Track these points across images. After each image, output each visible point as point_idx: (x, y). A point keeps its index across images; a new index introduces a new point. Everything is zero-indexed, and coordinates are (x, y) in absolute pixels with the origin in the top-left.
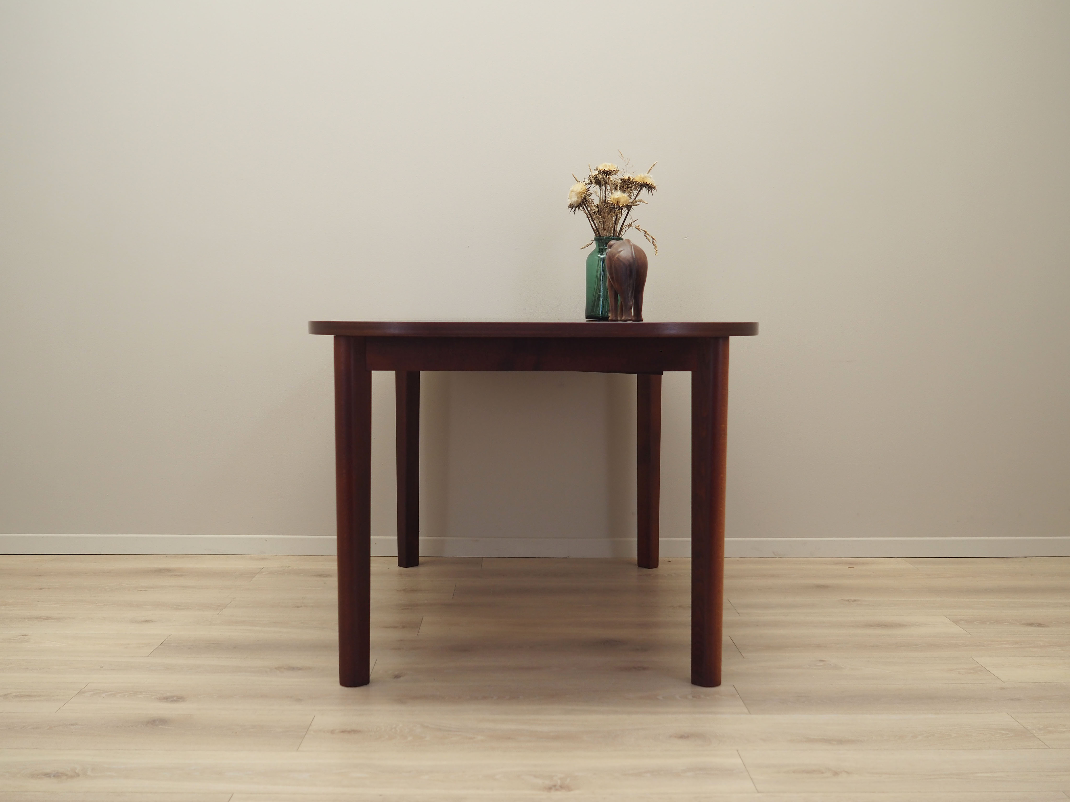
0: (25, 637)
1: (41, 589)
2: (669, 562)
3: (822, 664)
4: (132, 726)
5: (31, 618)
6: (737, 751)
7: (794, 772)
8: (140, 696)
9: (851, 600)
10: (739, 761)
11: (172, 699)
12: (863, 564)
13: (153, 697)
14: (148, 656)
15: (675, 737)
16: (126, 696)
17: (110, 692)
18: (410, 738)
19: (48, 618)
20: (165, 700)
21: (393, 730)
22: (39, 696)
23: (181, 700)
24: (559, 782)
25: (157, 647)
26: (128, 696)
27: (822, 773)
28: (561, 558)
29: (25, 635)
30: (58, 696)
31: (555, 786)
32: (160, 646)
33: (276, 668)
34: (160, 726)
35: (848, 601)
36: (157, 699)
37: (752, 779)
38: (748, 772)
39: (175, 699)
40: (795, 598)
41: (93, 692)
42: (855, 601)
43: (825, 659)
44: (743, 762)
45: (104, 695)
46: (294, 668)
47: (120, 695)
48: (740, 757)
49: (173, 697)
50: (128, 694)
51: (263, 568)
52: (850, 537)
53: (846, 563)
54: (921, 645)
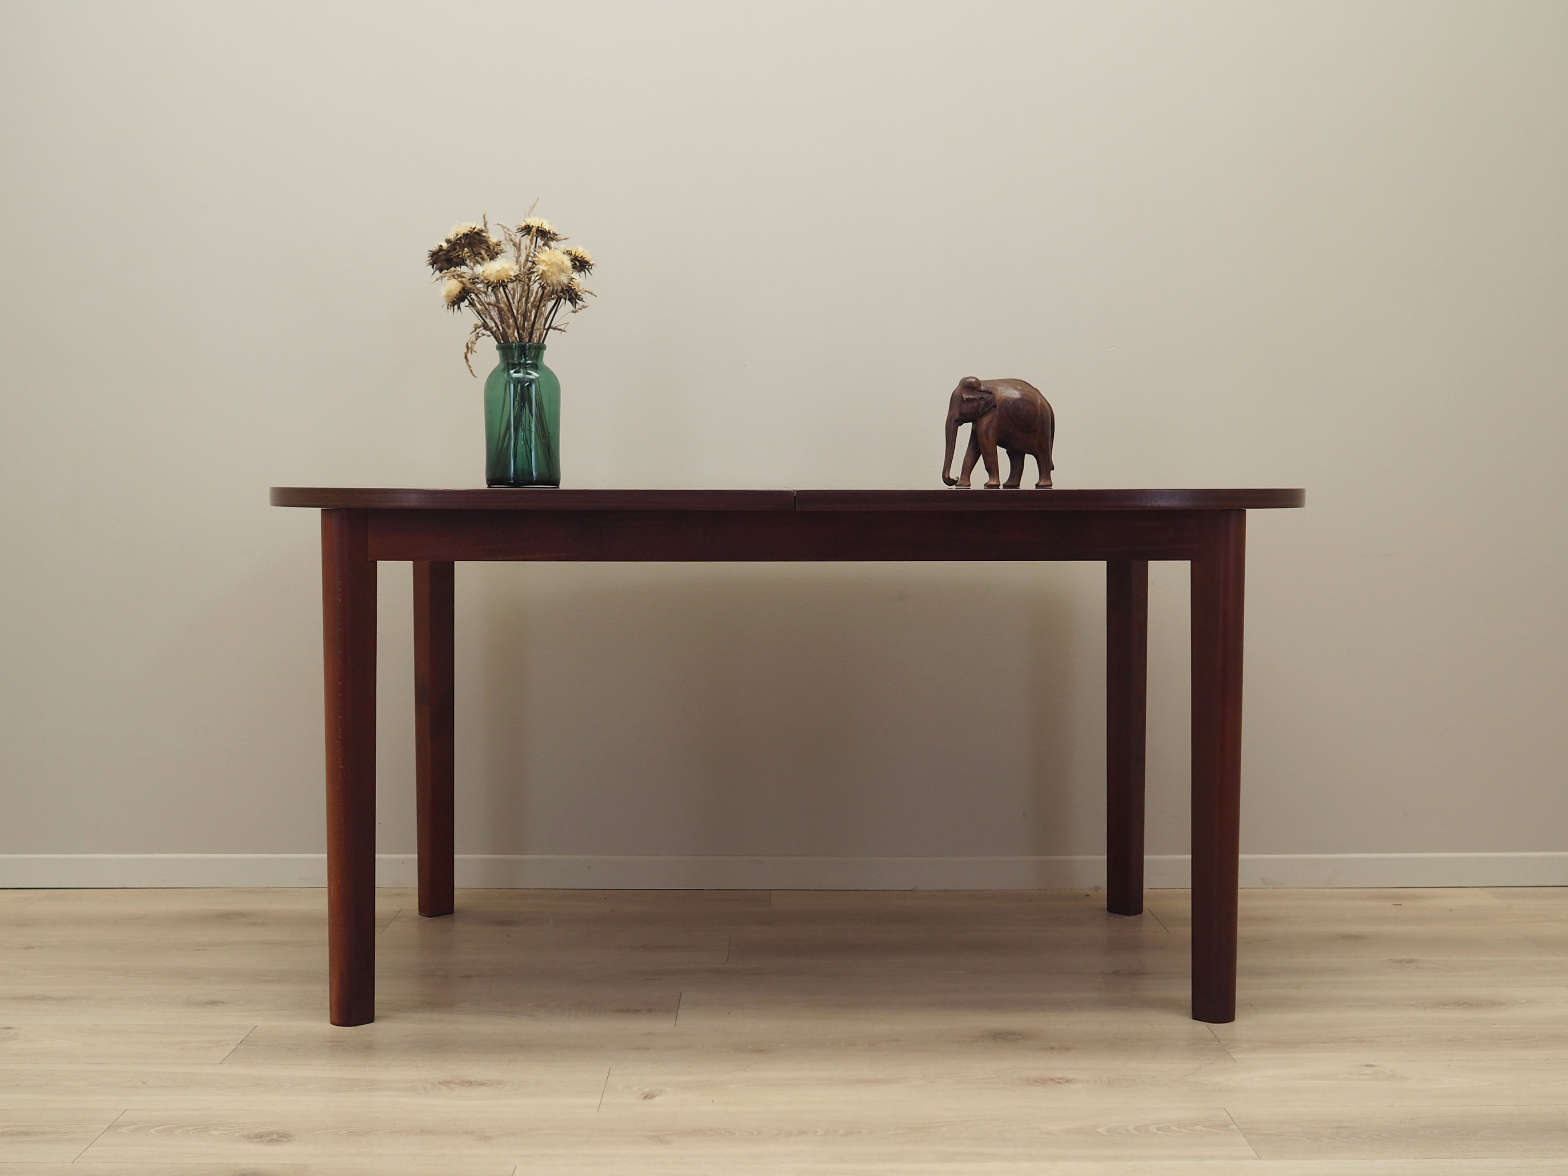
0: (9, 1031)
1: (28, 948)
2: (1088, 897)
3: (1369, 1071)
5: (15, 999)
8: (215, 1133)
9: (1404, 960)
11: (270, 1138)
12: (1416, 897)
13: (237, 1135)
14: (220, 1063)
16: (191, 1133)
17: (164, 1125)
19: (44, 998)
20: (259, 1140)
22: (43, 1133)
23: (285, 1139)
25: (234, 1047)
26: (194, 1133)
28: (902, 891)
29: (9, 1028)
30: (74, 1132)
32: (239, 1047)
33: (440, 1083)
35: (1400, 961)
36: (244, 1137)
39: (275, 1137)
40: (1308, 958)
41: (134, 1127)
42: (1410, 961)
43: (1375, 1064)
45: (152, 1131)
46: (471, 1083)
47: (180, 1130)
49: (270, 1134)
50: (194, 1129)
51: (400, 911)
52: (1392, 852)
53: (1387, 897)
54: (1534, 1037)
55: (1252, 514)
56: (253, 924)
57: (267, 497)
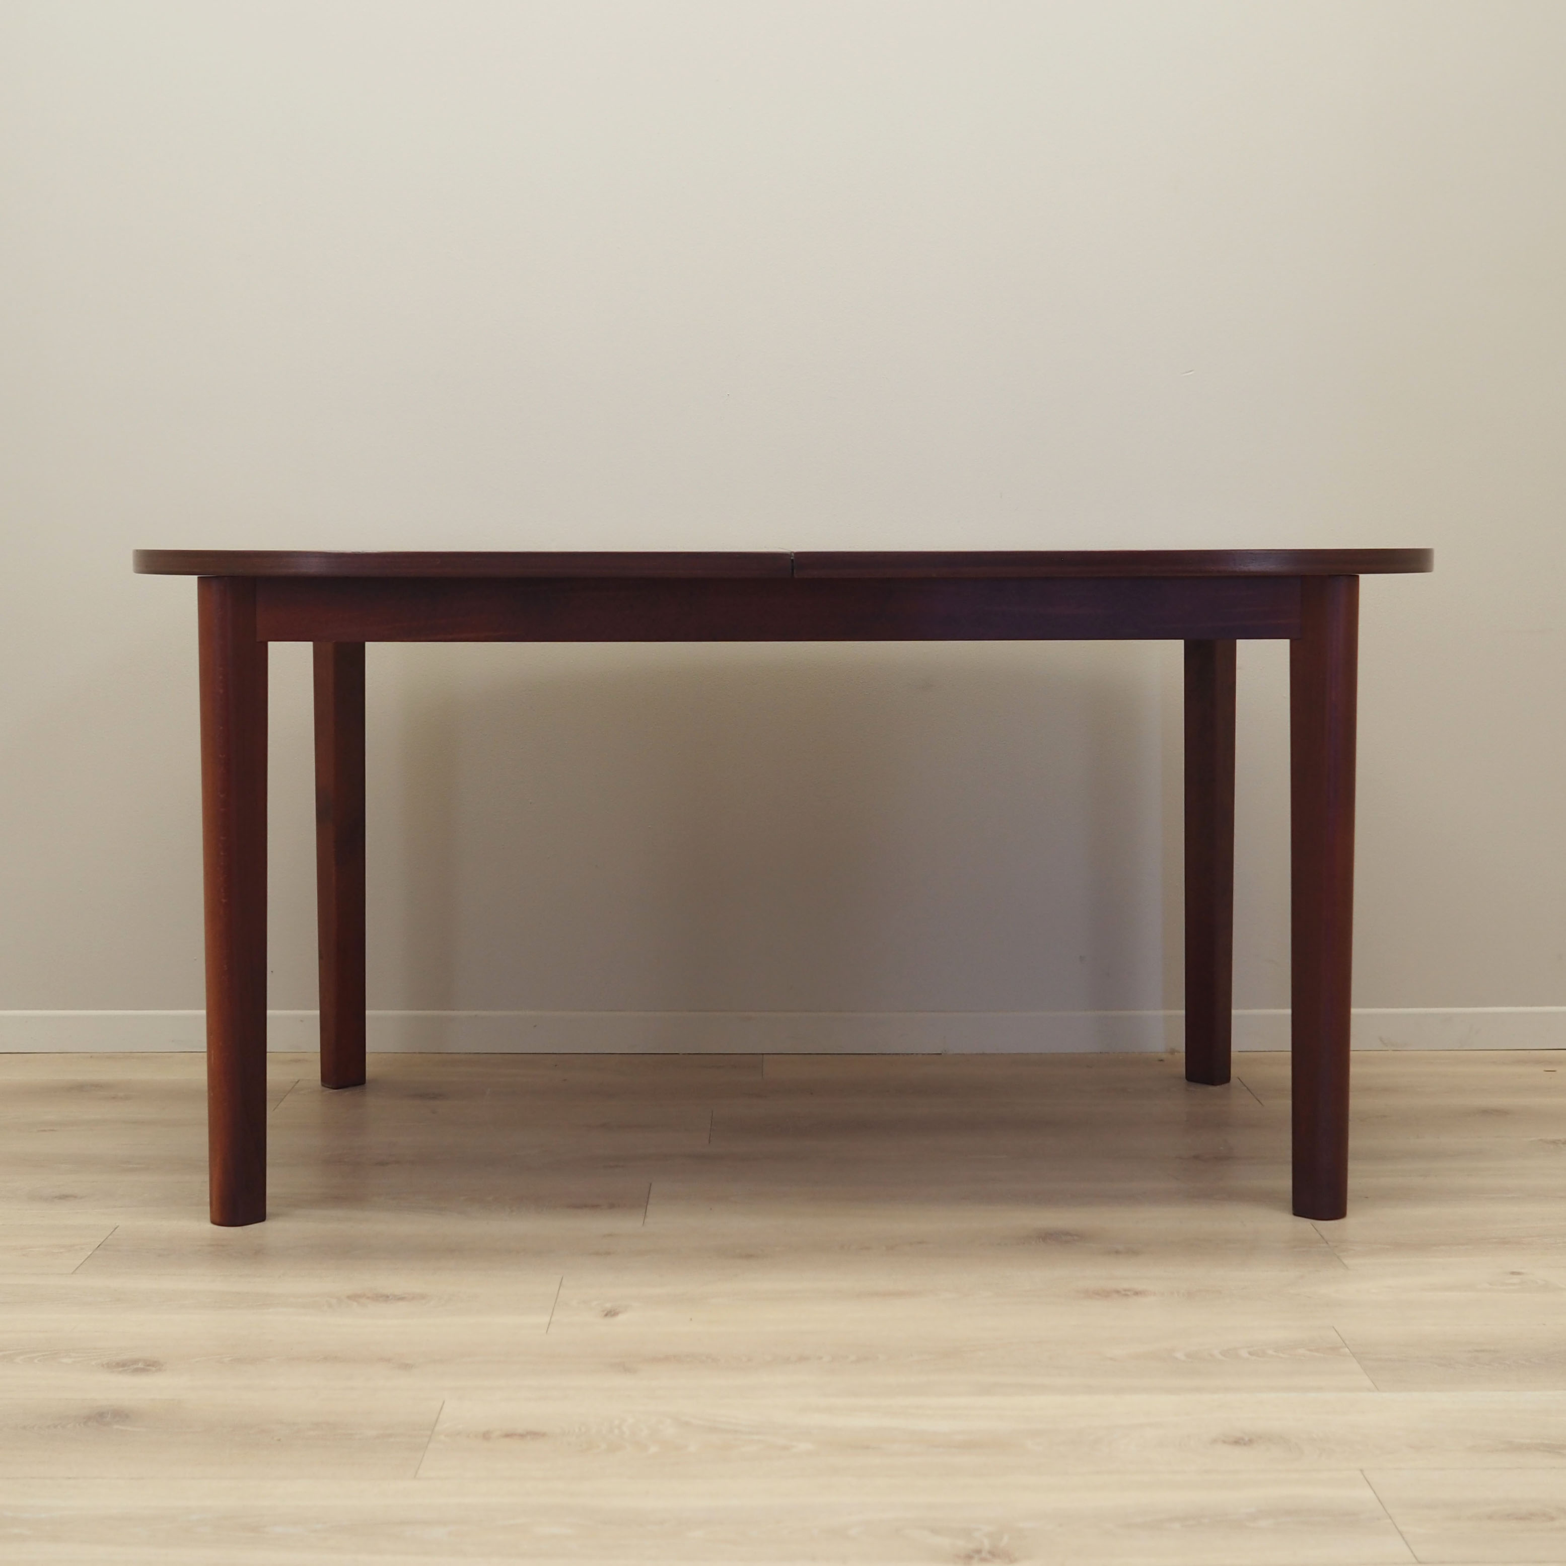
3: (1516, 1279)
4: (55, 1427)
6: (1362, 1471)
7: (1490, 1517)
8: (65, 1360)
9: (1559, 1140)
10: (1369, 1493)
11: (135, 1367)
13: (93, 1363)
14: (72, 1274)
15: (1224, 1442)
16: (36, 1361)
18: (653, 1449)
20: (121, 1369)
21: (616, 1431)
23: (154, 1369)
24: (987, 1544)
25: (90, 1253)
26: (39, 1361)
27: (1552, 1519)
28: (929, 1054)
31: (979, 1552)
32: (95, 1252)
33: (349, 1297)
34: (116, 1427)
35: (1554, 1142)
36: (103, 1366)
37: (1401, 1533)
38: (1390, 1518)
39: (140, 1365)
40: (1439, 1138)
43: (1522, 1271)
44: (1377, 1496)
46: (388, 1297)
47: (22, 1357)
48: (1371, 1487)
49: (135, 1362)
50: (40, 1356)
51: (298, 1082)
53: (1538, 1062)
55: (1367, 581)
56: (114, 1098)
57: (129, 561)
